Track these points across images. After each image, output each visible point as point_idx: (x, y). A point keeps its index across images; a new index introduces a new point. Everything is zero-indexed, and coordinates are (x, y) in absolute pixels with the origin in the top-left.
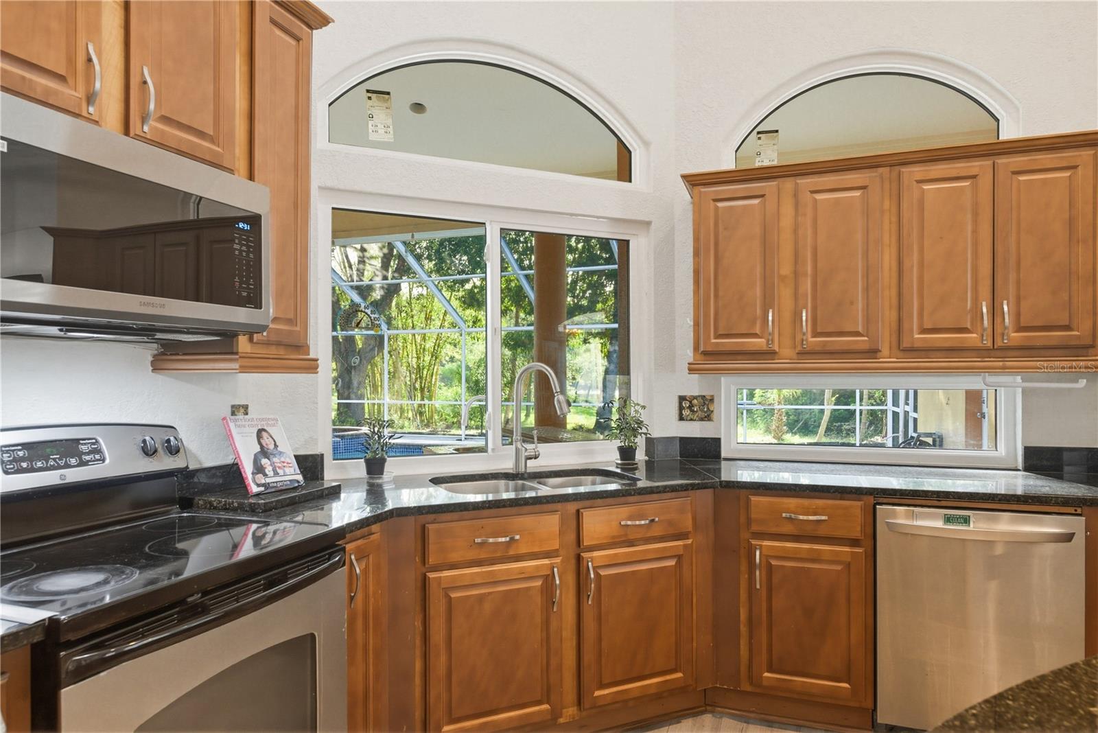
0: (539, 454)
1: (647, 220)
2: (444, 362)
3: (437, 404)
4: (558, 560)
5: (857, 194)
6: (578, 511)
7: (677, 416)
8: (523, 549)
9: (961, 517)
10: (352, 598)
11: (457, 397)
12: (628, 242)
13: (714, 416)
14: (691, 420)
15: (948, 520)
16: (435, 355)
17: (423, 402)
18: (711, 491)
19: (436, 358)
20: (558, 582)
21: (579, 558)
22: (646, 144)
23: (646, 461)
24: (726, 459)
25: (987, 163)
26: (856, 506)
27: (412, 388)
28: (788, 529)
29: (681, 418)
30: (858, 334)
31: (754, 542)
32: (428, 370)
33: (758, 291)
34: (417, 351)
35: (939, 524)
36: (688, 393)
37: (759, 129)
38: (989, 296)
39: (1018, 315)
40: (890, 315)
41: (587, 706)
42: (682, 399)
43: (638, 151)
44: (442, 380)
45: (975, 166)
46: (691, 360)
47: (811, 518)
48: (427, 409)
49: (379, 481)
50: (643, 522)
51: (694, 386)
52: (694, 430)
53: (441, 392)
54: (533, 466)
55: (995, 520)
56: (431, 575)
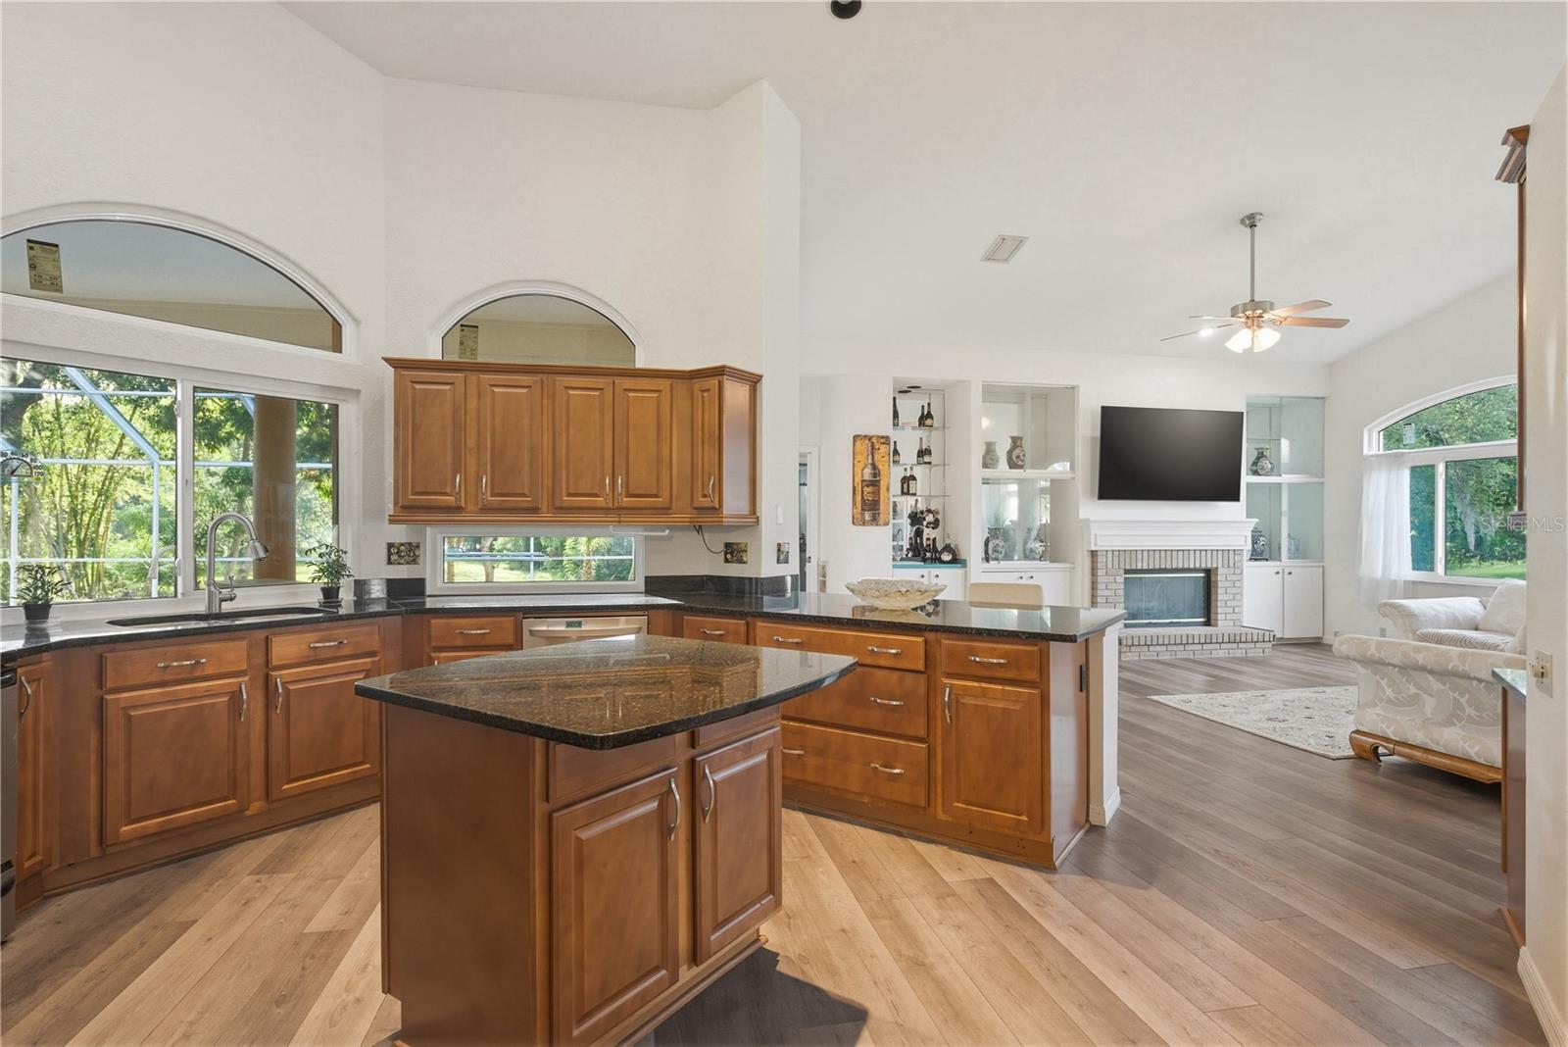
0: (235, 597)
1: (355, 388)
2: (121, 504)
3: (109, 563)
4: (246, 679)
5: (525, 391)
6: (267, 638)
7: (386, 561)
8: (209, 671)
9: (577, 622)
10: (21, 714)
11: (146, 550)
12: (337, 406)
13: (421, 559)
14: (399, 564)
15: (569, 625)
16: (104, 493)
17: (81, 560)
18: (400, 617)
19: (107, 498)
20: (245, 697)
21: (267, 677)
22: (357, 322)
23: (355, 601)
24: (429, 596)
25: (610, 380)
26: (508, 622)
27: (61, 540)
28: (460, 642)
29: (390, 562)
30: (526, 496)
31: (433, 655)
32: (92, 515)
33: (449, 458)
34: (70, 487)
35: (563, 628)
36: (397, 541)
37: (463, 322)
38: (610, 471)
39: (627, 484)
40: (547, 482)
41: (274, 797)
42: (390, 546)
43: (348, 327)
44: (118, 529)
45: (600, 382)
46: (392, 513)
47: (479, 632)
48: (89, 571)
49: (44, 625)
50: (332, 644)
51: (400, 534)
52: (402, 572)
53: (116, 546)
54: (226, 607)
55: (617, 623)
56: (109, 697)
